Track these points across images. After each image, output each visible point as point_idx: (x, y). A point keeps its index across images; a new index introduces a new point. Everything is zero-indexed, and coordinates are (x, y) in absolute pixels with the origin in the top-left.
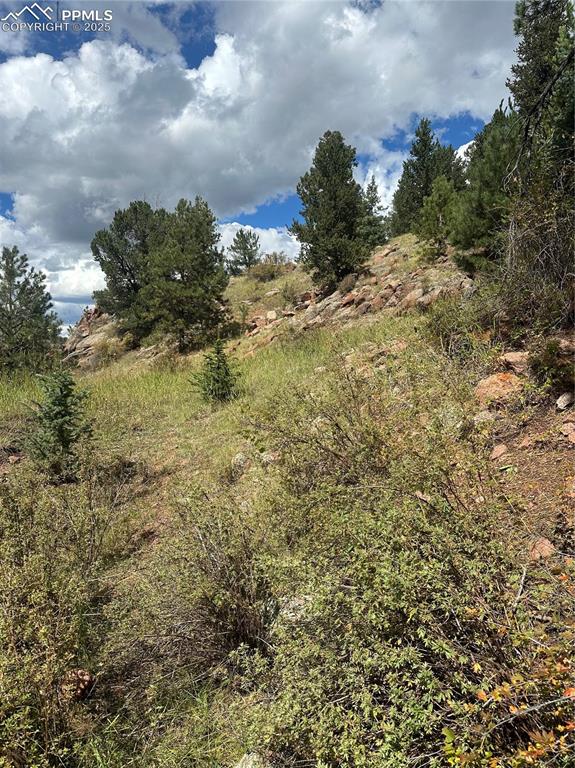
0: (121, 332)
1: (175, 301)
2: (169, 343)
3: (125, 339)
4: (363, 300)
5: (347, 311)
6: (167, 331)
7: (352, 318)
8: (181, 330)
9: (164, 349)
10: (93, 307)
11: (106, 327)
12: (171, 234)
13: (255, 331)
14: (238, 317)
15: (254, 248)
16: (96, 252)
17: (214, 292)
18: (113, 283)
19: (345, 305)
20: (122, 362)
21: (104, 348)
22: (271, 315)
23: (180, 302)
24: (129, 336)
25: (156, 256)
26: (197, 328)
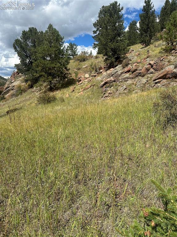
0: (26, 81)
1: (47, 69)
2: (45, 87)
3: (28, 84)
4: (136, 70)
5: (127, 75)
6: (44, 81)
7: (130, 78)
8: (50, 81)
9: (43, 89)
10: (16, 70)
11: (21, 78)
12: (46, 40)
13: (81, 82)
14: (73, 76)
15: (76, 50)
16: (15, 48)
17: (64, 65)
18: (23, 61)
19: (126, 72)
20: (26, 93)
21: (19, 87)
22: (87, 75)
23: (50, 69)
24: (29, 83)
25: (39, 49)
26: (57, 80)
